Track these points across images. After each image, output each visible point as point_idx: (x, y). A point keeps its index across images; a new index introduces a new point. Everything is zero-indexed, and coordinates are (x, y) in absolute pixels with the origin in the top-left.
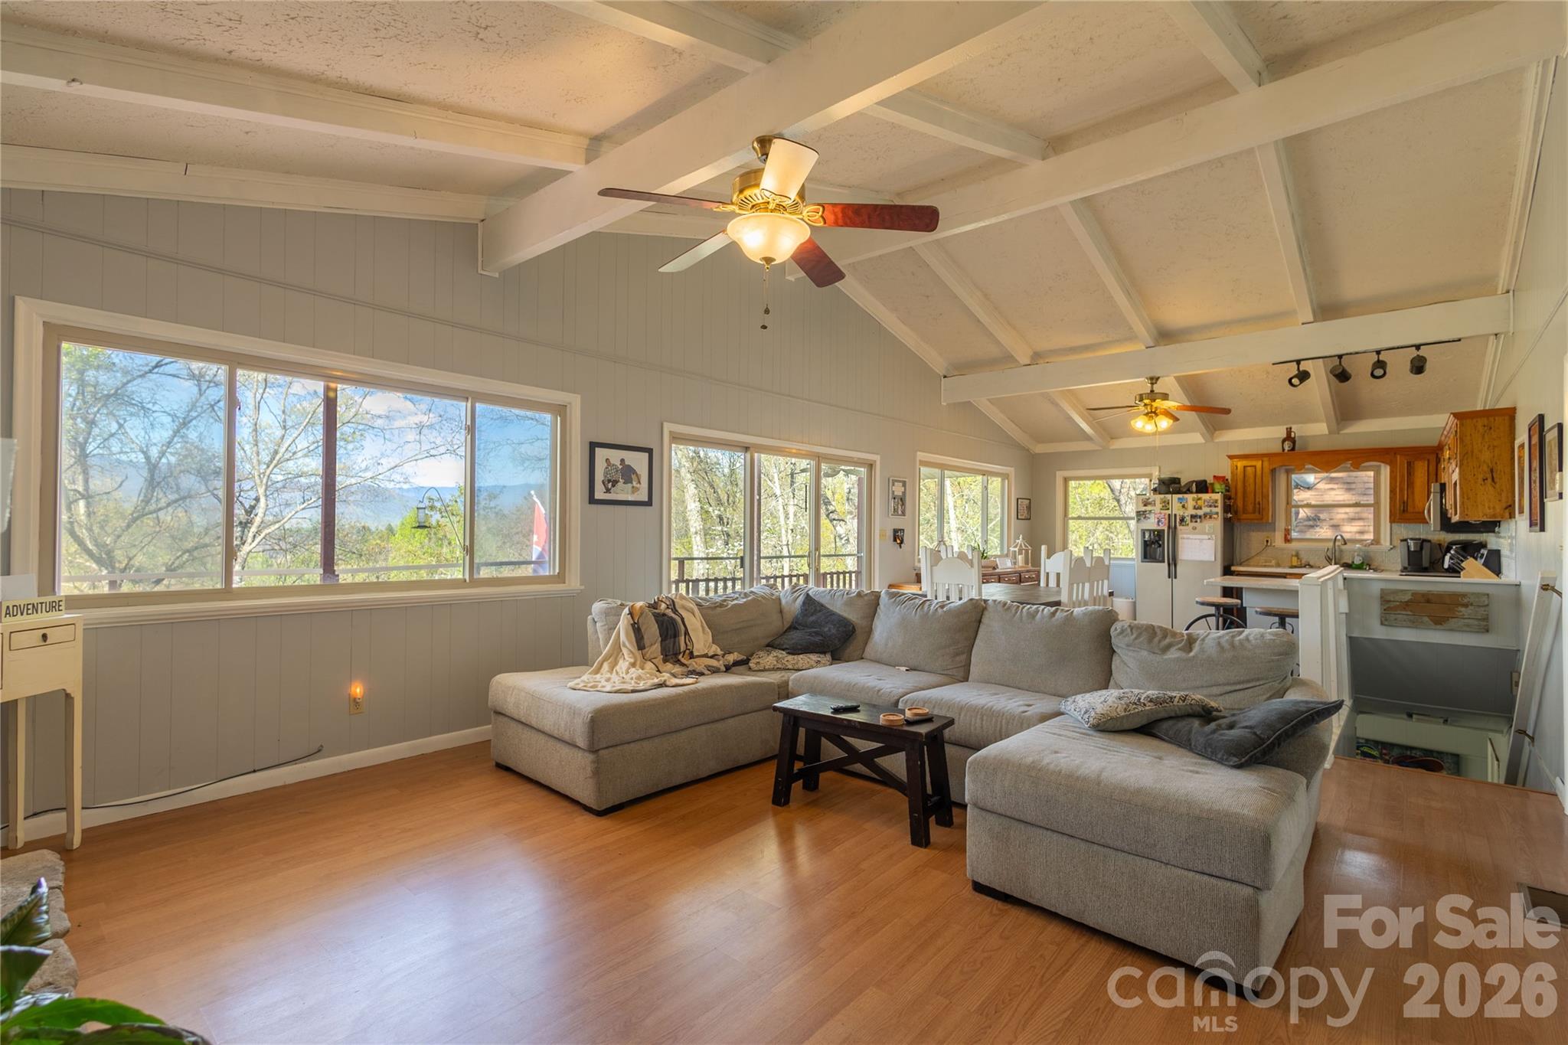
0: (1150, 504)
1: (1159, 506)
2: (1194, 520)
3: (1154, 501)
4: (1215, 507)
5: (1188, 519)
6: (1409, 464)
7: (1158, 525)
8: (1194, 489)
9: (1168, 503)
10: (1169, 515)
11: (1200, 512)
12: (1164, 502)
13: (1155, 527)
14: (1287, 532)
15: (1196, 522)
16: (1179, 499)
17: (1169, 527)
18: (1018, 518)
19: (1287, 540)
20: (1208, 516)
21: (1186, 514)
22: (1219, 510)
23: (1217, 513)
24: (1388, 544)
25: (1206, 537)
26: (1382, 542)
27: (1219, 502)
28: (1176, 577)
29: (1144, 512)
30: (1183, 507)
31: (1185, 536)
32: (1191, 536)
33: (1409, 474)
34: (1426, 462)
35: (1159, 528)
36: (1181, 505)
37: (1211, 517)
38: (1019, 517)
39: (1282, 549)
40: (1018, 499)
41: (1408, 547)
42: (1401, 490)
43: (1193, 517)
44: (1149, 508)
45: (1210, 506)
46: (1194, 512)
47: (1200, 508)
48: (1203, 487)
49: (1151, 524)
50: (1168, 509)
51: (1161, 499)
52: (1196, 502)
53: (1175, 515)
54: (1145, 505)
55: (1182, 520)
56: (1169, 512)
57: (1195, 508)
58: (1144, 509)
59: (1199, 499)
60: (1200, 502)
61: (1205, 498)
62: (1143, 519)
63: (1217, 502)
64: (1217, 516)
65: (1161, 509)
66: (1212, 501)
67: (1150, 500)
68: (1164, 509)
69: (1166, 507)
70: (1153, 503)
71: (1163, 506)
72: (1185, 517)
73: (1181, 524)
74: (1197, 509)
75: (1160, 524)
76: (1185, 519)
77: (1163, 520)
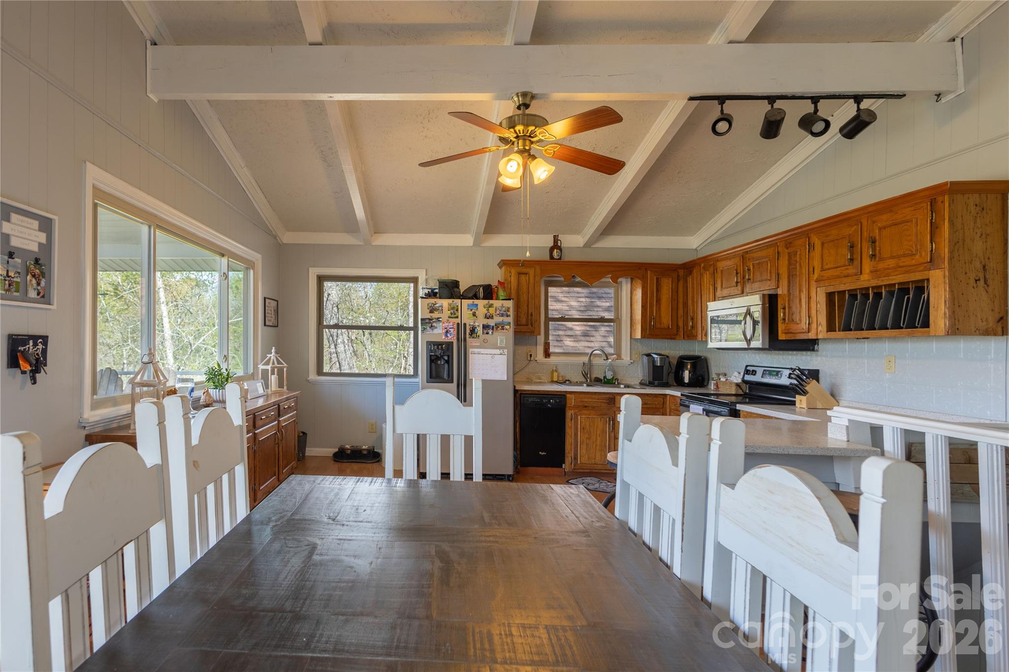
0: (438, 310)
1: (447, 313)
2: (485, 332)
3: (442, 306)
4: (508, 316)
5: (480, 330)
6: (657, 279)
7: (446, 336)
8: (481, 295)
9: (457, 310)
10: (458, 324)
11: (491, 323)
12: (453, 308)
13: (443, 339)
14: (547, 346)
15: (487, 333)
16: (470, 304)
17: (458, 339)
18: (265, 325)
19: (547, 354)
20: (499, 326)
21: (477, 324)
22: (510, 320)
23: (509, 324)
24: (629, 359)
25: (498, 351)
26: (623, 356)
27: (511, 310)
29: (429, 319)
30: (474, 315)
31: (476, 350)
32: (482, 351)
33: (657, 290)
34: (671, 280)
35: (447, 340)
36: (471, 312)
37: (503, 329)
38: (267, 324)
39: (543, 364)
40: (265, 298)
41: (654, 361)
42: (651, 306)
43: (485, 327)
44: (435, 315)
45: (502, 315)
46: (486, 321)
47: (491, 317)
48: (489, 292)
49: (438, 334)
50: (457, 317)
51: (450, 305)
52: (488, 310)
53: (465, 324)
54: (431, 312)
55: (473, 330)
56: (458, 320)
57: (487, 317)
58: (429, 316)
59: (491, 306)
60: (492, 310)
61: (495, 306)
62: (428, 328)
63: (508, 311)
64: (509, 327)
65: (449, 317)
66: (504, 309)
67: (437, 305)
68: (452, 318)
69: (455, 314)
70: (440, 308)
71: (451, 314)
72: (476, 328)
73: (471, 335)
74: (488, 318)
75: (449, 335)
76: (476, 330)
77: (452, 330)
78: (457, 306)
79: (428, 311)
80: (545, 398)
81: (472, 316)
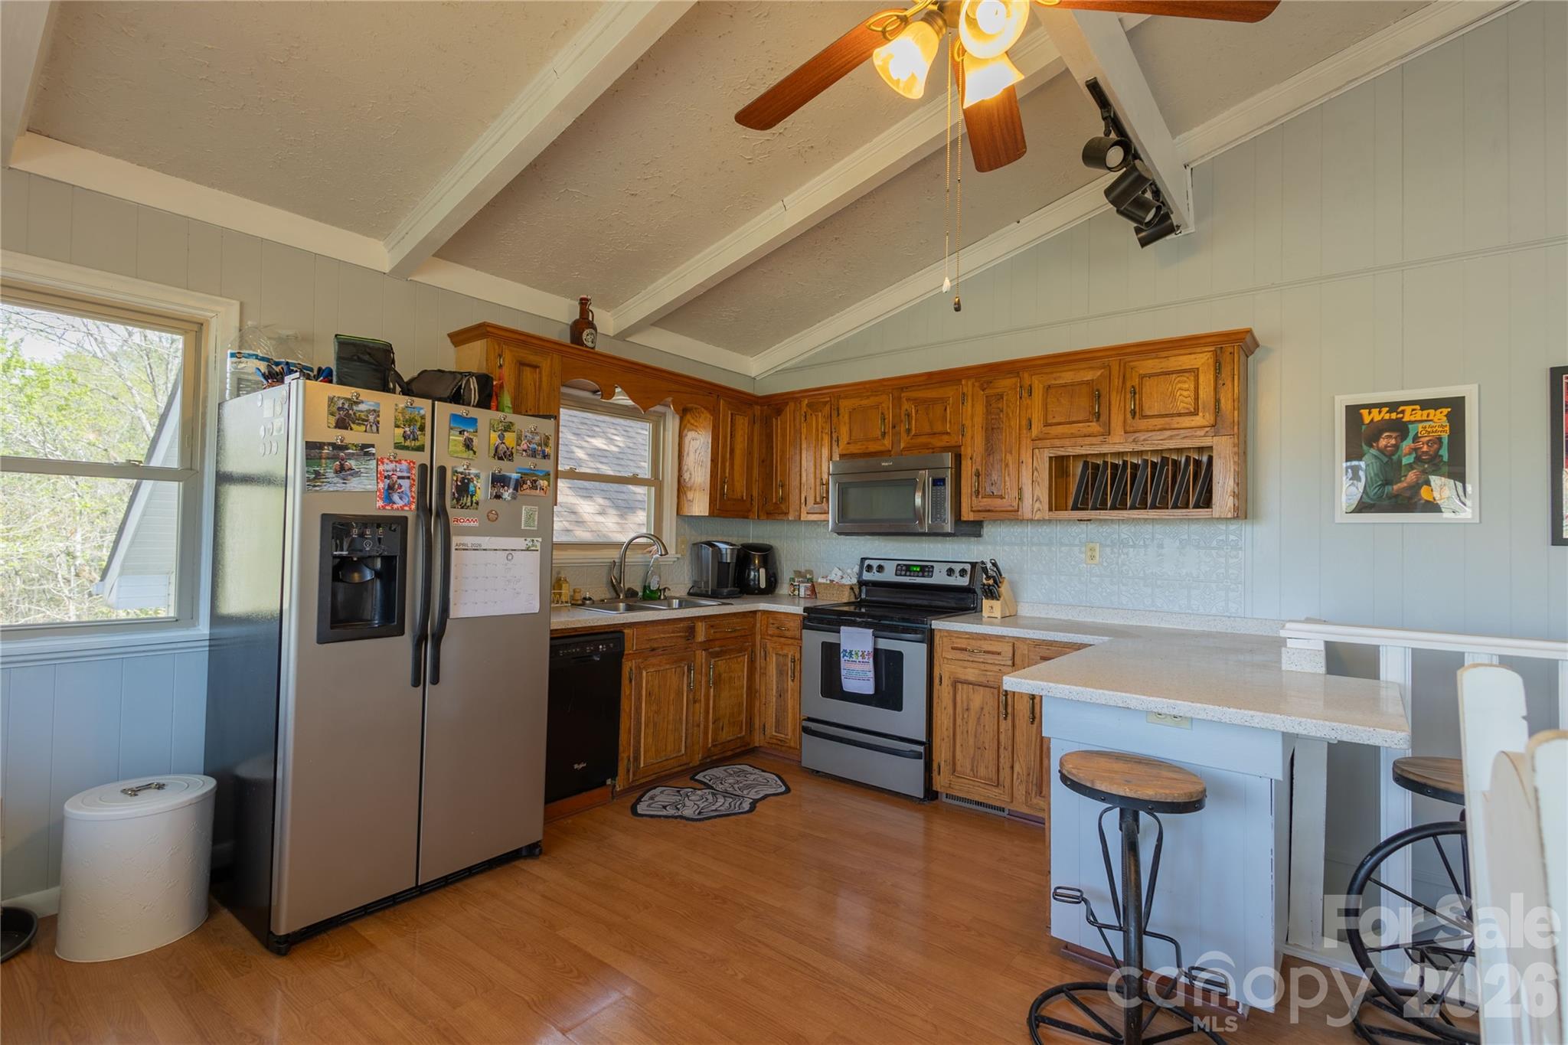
0: (362, 421)
1: (391, 434)
3: (376, 412)
5: (481, 488)
6: (732, 414)
7: (389, 500)
9: (422, 429)
10: (423, 467)
11: (510, 470)
12: (410, 422)
13: (376, 507)
16: (455, 417)
17: (424, 509)
20: (524, 481)
21: (473, 471)
22: (550, 466)
25: (520, 543)
28: (435, 680)
29: (334, 446)
30: (468, 445)
31: (469, 540)
32: (485, 541)
34: (750, 420)
35: (388, 512)
36: (461, 439)
37: (534, 487)
41: (719, 555)
44: (355, 436)
45: (534, 454)
46: (497, 466)
49: (361, 493)
50: (421, 448)
51: (399, 411)
52: (502, 437)
53: (442, 470)
54: (341, 424)
55: (464, 488)
56: (423, 458)
58: (335, 436)
60: (510, 438)
61: (516, 427)
62: (330, 474)
63: (546, 445)
64: (546, 483)
65: (398, 446)
66: (537, 438)
67: (362, 407)
68: (407, 448)
69: (415, 439)
70: (371, 418)
71: (405, 437)
72: (470, 480)
73: (458, 500)
74: (500, 458)
75: (396, 497)
76: (471, 488)
77: (405, 483)
78: (423, 417)
79: (333, 420)
80: (589, 643)
81: (461, 448)
